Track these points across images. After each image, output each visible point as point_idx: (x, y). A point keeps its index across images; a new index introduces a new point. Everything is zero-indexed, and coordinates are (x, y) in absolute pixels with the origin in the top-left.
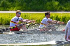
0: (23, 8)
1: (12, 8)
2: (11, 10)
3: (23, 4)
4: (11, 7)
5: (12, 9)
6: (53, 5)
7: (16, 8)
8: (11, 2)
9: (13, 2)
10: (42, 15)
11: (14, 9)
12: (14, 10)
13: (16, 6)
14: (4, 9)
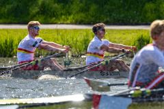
0: (89, 17)
1: (63, 17)
2: (62, 22)
3: (89, 8)
4: (62, 14)
5: (64, 20)
6: (159, 11)
7: (72, 16)
8: (62, 4)
9: (67, 3)
10: (133, 34)
11: (68, 19)
12: (69, 22)
13: (74, 12)
14: (45, 19)
